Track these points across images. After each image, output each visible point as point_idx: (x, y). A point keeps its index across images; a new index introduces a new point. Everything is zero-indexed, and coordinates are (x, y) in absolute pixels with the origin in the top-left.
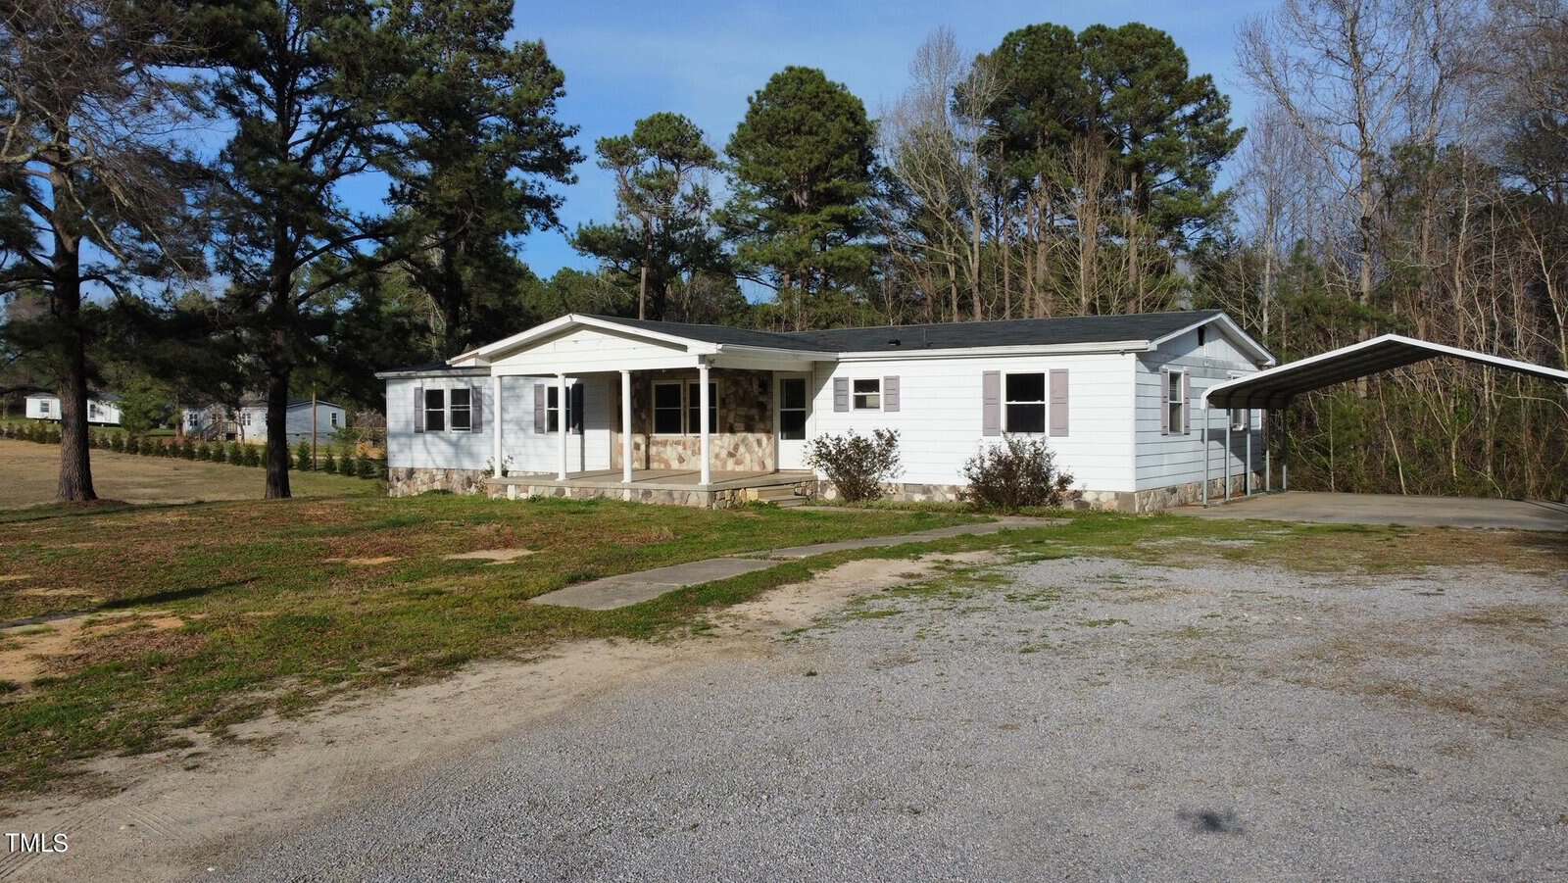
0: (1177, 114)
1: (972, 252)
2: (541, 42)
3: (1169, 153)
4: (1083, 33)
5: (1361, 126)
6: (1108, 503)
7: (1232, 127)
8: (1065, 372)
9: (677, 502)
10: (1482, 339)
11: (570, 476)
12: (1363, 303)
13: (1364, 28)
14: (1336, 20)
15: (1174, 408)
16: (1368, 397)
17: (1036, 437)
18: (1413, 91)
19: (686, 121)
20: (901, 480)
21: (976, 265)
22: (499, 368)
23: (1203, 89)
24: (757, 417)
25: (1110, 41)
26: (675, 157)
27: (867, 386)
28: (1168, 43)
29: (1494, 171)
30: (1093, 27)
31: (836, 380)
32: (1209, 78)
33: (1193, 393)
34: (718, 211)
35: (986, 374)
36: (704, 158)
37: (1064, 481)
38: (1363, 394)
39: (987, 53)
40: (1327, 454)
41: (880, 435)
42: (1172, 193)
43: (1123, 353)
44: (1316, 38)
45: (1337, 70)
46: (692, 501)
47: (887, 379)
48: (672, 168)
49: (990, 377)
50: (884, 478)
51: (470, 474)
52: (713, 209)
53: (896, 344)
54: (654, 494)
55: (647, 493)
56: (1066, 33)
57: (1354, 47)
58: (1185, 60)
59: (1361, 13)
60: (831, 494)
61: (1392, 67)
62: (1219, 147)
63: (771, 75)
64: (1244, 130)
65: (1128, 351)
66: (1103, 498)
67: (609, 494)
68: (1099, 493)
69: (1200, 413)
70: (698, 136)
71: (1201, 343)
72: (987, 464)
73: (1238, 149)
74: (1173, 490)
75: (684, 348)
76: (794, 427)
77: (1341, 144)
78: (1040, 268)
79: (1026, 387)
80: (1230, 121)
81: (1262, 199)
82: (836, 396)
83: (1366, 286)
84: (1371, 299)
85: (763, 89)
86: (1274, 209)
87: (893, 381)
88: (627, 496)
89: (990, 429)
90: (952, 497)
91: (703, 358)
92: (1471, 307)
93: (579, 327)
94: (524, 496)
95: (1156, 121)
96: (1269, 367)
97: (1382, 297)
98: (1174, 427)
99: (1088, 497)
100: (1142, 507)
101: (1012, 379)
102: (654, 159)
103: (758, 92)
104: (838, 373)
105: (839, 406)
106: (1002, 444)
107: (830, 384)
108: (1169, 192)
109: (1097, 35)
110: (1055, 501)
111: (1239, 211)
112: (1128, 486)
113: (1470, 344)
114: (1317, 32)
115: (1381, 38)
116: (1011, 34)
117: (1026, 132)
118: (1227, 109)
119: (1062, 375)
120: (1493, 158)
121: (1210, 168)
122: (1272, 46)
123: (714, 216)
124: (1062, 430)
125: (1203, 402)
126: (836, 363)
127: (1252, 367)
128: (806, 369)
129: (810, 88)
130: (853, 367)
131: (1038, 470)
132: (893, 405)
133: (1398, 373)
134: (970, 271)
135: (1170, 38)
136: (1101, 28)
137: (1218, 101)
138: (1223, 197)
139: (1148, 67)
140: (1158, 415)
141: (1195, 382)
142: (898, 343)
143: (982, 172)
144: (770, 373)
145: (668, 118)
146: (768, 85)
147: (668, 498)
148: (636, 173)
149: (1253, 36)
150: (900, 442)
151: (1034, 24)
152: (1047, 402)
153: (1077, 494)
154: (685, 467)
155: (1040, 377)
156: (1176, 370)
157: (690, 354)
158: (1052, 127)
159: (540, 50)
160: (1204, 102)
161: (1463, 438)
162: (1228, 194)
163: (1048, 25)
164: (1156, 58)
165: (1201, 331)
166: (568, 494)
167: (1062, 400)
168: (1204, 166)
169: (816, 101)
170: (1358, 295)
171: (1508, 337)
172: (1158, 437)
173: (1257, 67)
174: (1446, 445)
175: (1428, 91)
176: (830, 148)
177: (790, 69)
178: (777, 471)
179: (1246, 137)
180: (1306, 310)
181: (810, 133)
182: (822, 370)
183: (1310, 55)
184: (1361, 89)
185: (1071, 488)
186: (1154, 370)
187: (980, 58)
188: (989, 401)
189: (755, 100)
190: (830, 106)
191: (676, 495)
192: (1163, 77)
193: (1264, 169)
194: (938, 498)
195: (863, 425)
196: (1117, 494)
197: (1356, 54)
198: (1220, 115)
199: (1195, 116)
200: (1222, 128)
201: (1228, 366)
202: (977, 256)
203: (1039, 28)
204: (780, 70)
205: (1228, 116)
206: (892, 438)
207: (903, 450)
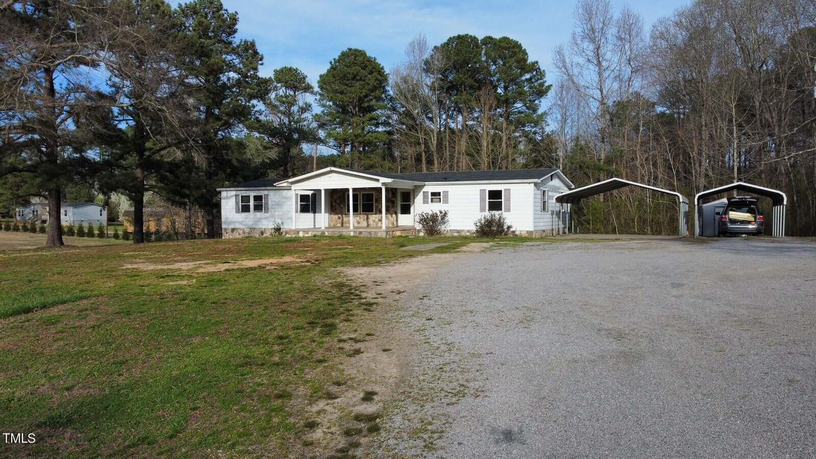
0: (523, 78)
1: (434, 136)
2: (253, 40)
3: (521, 95)
4: (483, 40)
5: (602, 92)
6: (524, 234)
7: (546, 84)
8: (509, 190)
9: (373, 236)
10: (646, 179)
11: (326, 228)
12: (602, 163)
13: (602, 51)
14: (591, 47)
15: (544, 202)
16: (604, 202)
17: (500, 212)
18: (621, 77)
19: (299, 71)
20: (449, 229)
21: (435, 142)
22: (294, 187)
23: (534, 67)
24: (391, 206)
25: (495, 44)
26: (295, 88)
27: (435, 195)
28: (520, 46)
29: (654, 104)
30: (487, 37)
31: (424, 192)
32: (537, 62)
33: (551, 197)
34: (316, 115)
35: (481, 190)
36: (308, 88)
37: (509, 227)
38: (602, 200)
39: (439, 45)
40: (589, 224)
41: (441, 212)
42: (522, 113)
43: (529, 183)
44: (584, 54)
45: (592, 67)
46: (379, 235)
47: (443, 192)
48: (292, 93)
49: (482, 191)
50: (442, 228)
51: (263, 230)
52: (314, 113)
53: (445, 179)
54: (364, 233)
55: (361, 233)
56: (474, 39)
57: (599, 58)
58: (527, 54)
59: (601, 46)
60: (422, 234)
61: (612, 68)
62: (541, 92)
63: (341, 52)
64: (551, 85)
65: (532, 183)
66: (522, 233)
67: (344, 234)
68: (521, 231)
69: (553, 204)
70: (304, 78)
71: (552, 180)
72: (483, 222)
73: (549, 93)
74: (544, 231)
75: (378, 180)
76: (406, 210)
77: (593, 98)
78: (463, 145)
79: (495, 195)
80: (545, 81)
81: (559, 117)
82: (424, 198)
83: (603, 156)
84: (605, 163)
85: (337, 58)
86: (564, 121)
87: (446, 193)
88: (352, 234)
89: (482, 210)
90: (468, 234)
91: (383, 184)
92: (642, 165)
93: (331, 172)
94: (307, 235)
95: (513, 81)
96: (573, 189)
97: (609, 161)
98: (544, 209)
99: (517, 233)
100: (535, 235)
101: (490, 192)
102: (284, 89)
103: (335, 59)
104: (425, 189)
105: (425, 202)
106: (487, 214)
107: (421, 194)
108: (520, 112)
109: (488, 40)
110: (506, 234)
111: (549, 121)
112: (531, 229)
113: (643, 182)
114: (584, 51)
115: (609, 55)
116: (450, 38)
117: (459, 84)
118: (544, 76)
119: (508, 190)
120: (654, 99)
121: (537, 102)
122: (567, 57)
123: (314, 117)
124: (508, 210)
125: (554, 201)
126: (424, 185)
127: (566, 189)
128: (411, 188)
129: (361, 59)
130: (431, 187)
131: (500, 224)
132: (446, 202)
133: (615, 192)
134: (432, 144)
135: (520, 44)
136: (490, 38)
137: (541, 73)
138: (542, 115)
139: (511, 57)
140: (540, 205)
141: (550, 194)
142: (446, 179)
143: (434, 98)
144: (396, 189)
145: (290, 69)
146: (339, 56)
147: (369, 234)
148: (276, 95)
149: (559, 52)
150: (448, 215)
151: (461, 34)
152: (503, 200)
153: (514, 232)
154: (360, 225)
155: (500, 191)
156: (545, 189)
157: (381, 182)
158: (470, 81)
159: (253, 45)
160: (534, 73)
161: (640, 217)
162: (545, 113)
163: (467, 35)
164: (515, 53)
165: (552, 176)
166: (327, 234)
167: (508, 199)
168: (534, 101)
169: (363, 65)
170: (599, 160)
171: (656, 178)
172: (540, 212)
173: (561, 65)
174: (633, 221)
175: (626, 78)
176: (370, 87)
177: (350, 49)
178: (397, 226)
179: (552, 88)
180: (580, 166)
181: (361, 80)
182: (417, 189)
183: (581, 60)
184: (601, 76)
185: (512, 230)
186: (538, 189)
187: (435, 47)
188: (482, 199)
189: (333, 63)
190: (370, 67)
191: (372, 233)
192: (518, 62)
193: (559, 103)
194: (463, 234)
195: (434, 208)
196: (527, 232)
197: (599, 62)
198: (541, 79)
199: (531, 79)
200: (542, 85)
201: (559, 188)
202: (436, 138)
203: (463, 36)
204: (345, 49)
205: (544, 79)
206: (446, 213)
207: (449, 217)
